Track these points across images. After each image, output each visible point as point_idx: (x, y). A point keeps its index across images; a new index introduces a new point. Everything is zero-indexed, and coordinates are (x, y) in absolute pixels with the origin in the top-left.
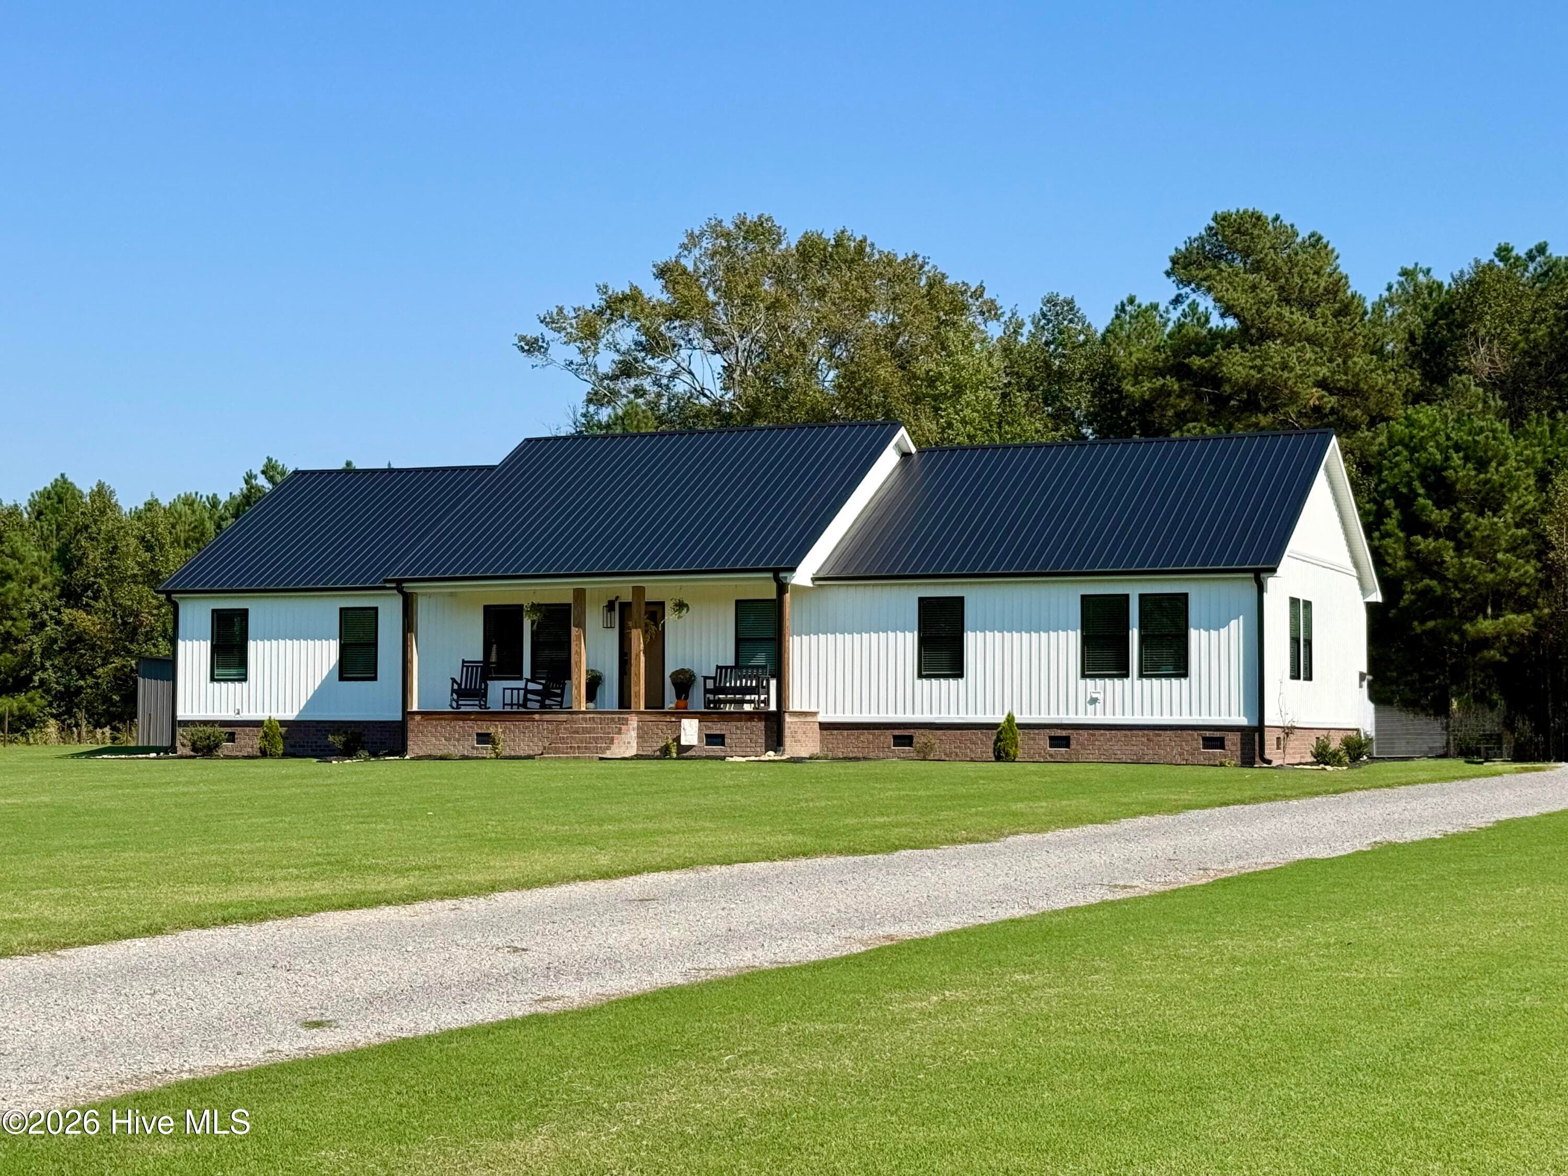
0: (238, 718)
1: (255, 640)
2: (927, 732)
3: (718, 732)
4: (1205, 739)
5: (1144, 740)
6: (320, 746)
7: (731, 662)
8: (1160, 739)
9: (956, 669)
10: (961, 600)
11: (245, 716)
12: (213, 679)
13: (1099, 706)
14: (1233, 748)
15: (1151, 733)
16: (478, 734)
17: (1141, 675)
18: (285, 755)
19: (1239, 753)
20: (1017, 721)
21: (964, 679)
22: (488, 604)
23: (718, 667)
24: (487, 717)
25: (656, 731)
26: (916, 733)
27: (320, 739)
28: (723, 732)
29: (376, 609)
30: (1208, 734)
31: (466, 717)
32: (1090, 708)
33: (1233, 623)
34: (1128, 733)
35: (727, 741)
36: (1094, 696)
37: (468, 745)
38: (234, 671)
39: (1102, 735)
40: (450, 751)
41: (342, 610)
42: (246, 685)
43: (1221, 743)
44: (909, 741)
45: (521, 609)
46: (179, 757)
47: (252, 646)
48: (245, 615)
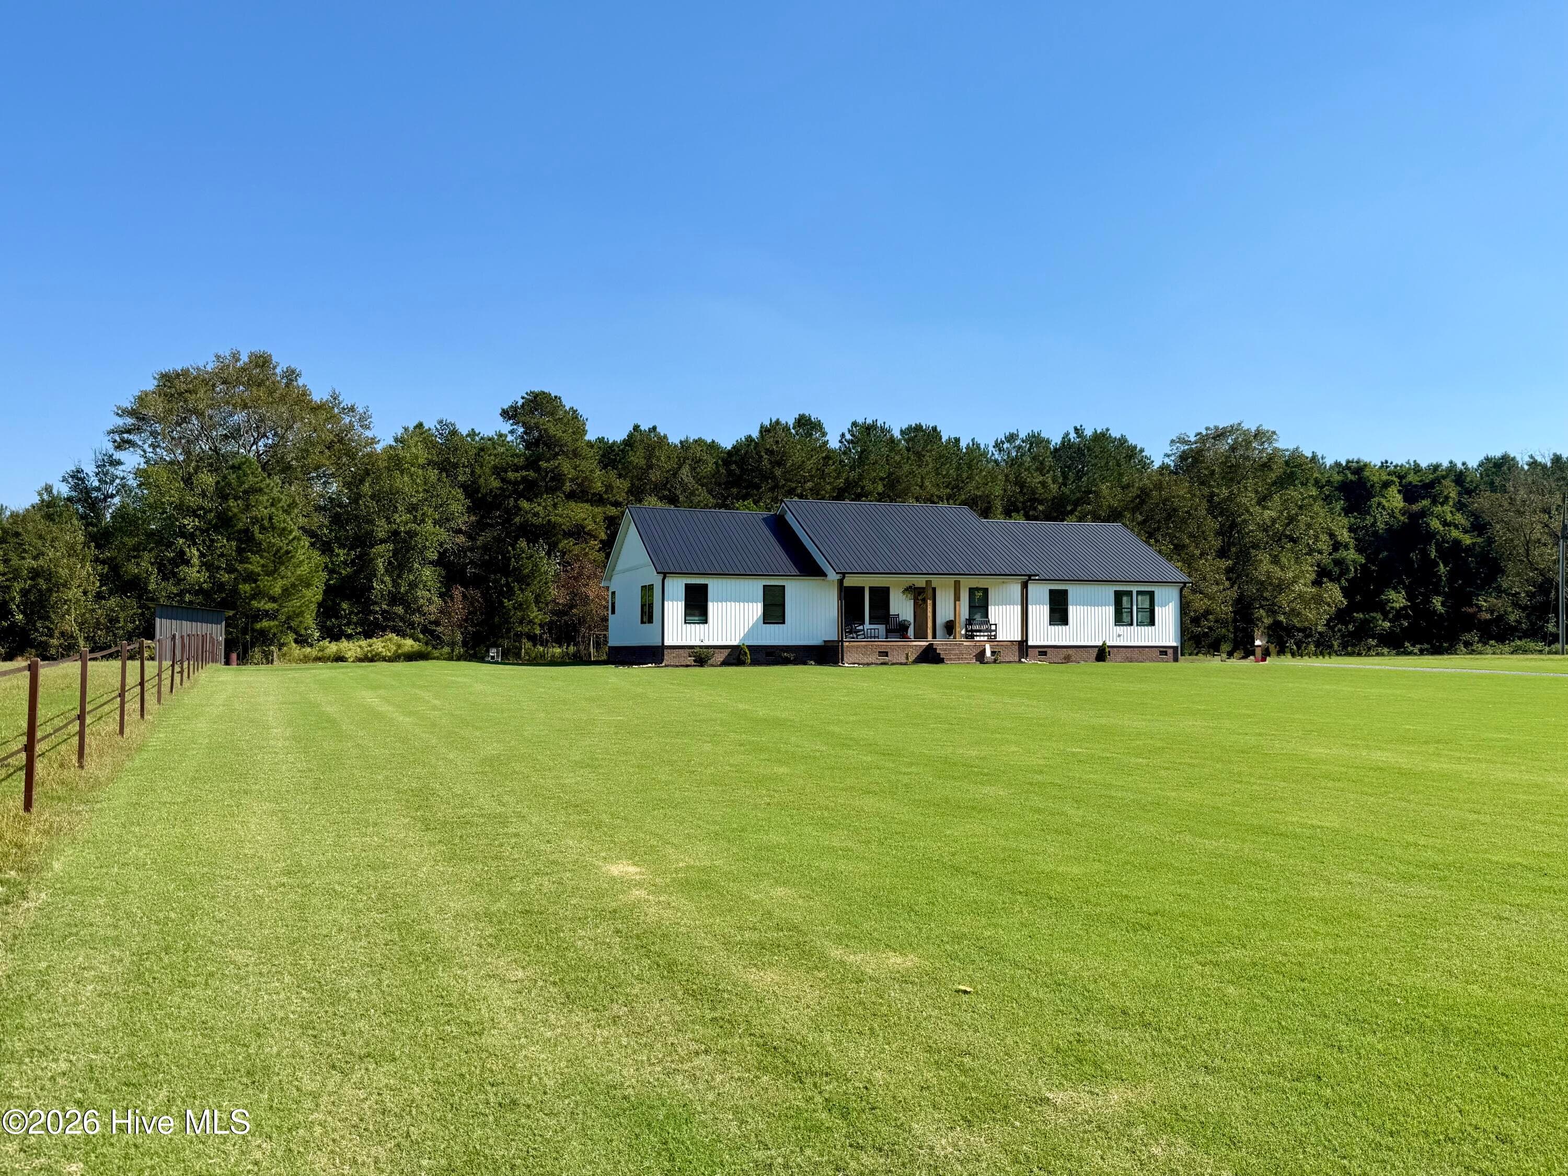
0: (702, 644)
1: (712, 602)
2: (1053, 649)
3: (997, 650)
4: (1160, 652)
5: (1138, 652)
7: (968, 618)
8: (1144, 652)
9: (1065, 621)
10: (1067, 591)
11: (706, 643)
12: (685, 622)
13: (1122, 638)
14: (1170, 655)
15: (1141, 649)
16: (878, 652)
17: (1137, 625)
18: (752, 664)
19: (1172, 657)
20: (1106, 644)
21: (1069, 625)
22: (846, 586)
23: (966, 620)
24: (884, 644)
26: (1048, 650)
28: (999, 650)
29: (784, 587)
30: (1161, 649)
31: (874, 643)
32: (1118, 639)
33: (1171, 604)
34: (1132, 649)
35: (1003, 654)
36: (1120, 633)
37: (876, 658)
38: (698, 618)
39: (1123, 650)
40: (866, 660)
41: (764, 586)
42: (706, 626)
43: (1165, 653)
44: (1045, 653)
45: (863, 589)
46: (666, 666)
47: (710, 605)
48: (704, 587)
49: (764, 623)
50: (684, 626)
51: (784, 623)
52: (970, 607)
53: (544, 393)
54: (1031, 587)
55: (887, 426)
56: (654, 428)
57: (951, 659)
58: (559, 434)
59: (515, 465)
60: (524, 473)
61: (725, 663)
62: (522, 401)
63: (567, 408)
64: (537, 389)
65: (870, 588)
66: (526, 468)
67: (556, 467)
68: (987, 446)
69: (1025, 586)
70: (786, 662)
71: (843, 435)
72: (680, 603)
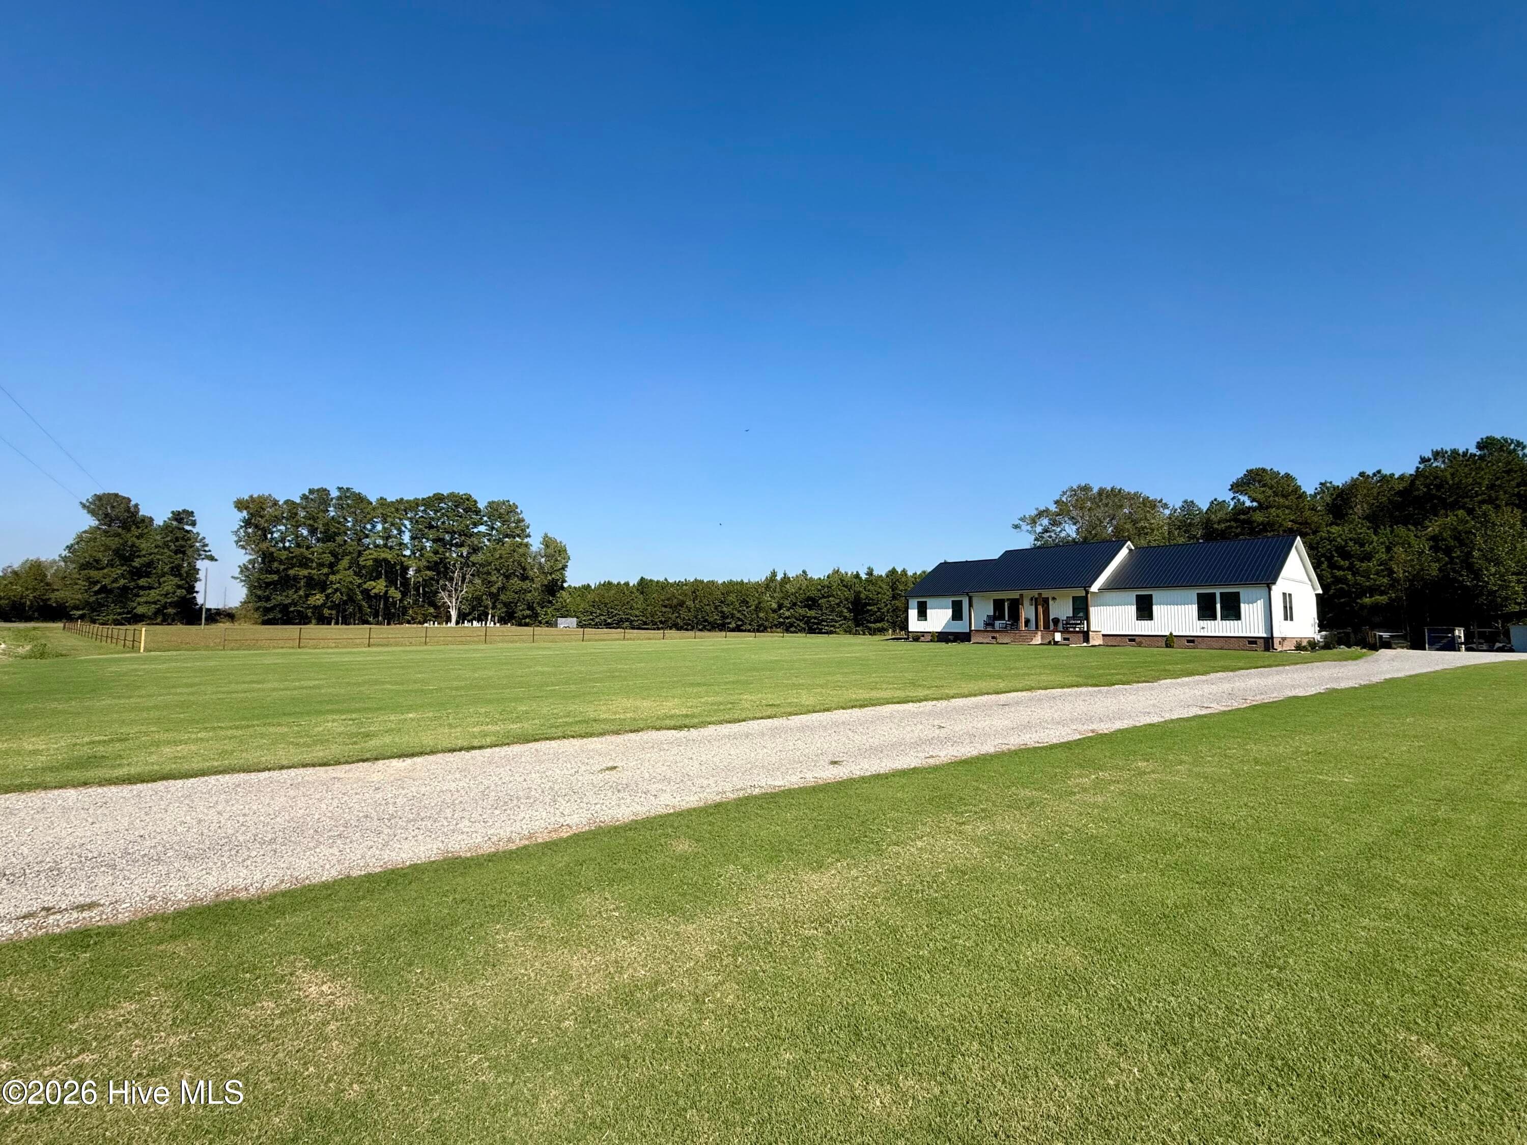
1: (929, 609)
2: (1140, 638)
3: (1067, 637)
5: (1224, 641)
7: (1071, 615)
8: (1231, 641)
9: (1150, 617)
10: (1151, 595)
11: (927, 630)
12: (918, 620)
13: (1205, 630)
14: (1261, 645)
15: (1227, 639)
16: (992, 637)
17: (1222, 619)
20: (1174, 635)
21: (1154, 621)
22: (995, 599)
23: (1067, 617)
24: (994, 631)
25: (1047, 636)
26: (1137, 638)
27: (947, 637)
29: (961, 601)
30: (1250, 640)
31: (988, 631)
32: (1202, 630)
33: (1259, 602)
34: (1218, 639)
35: (1070, 639)
36: (1204, 626)
37: (990, 640)
38: (923, 618)
39: (1207, 639)
41: (953, 601)
42: (927, 622)
43: (1255, 643)
44: (1134, 640)
45: (1004, 600)
46: (907, 641)
48: (926, 602)
49: (953, 620)
51: (958, 620)
52: (1074, 609)
61: (935, 641)
62: (1243, 476)
64: (1250, 470)
65: (1010, 599)
70: (953, 640)
72: (915, 611)
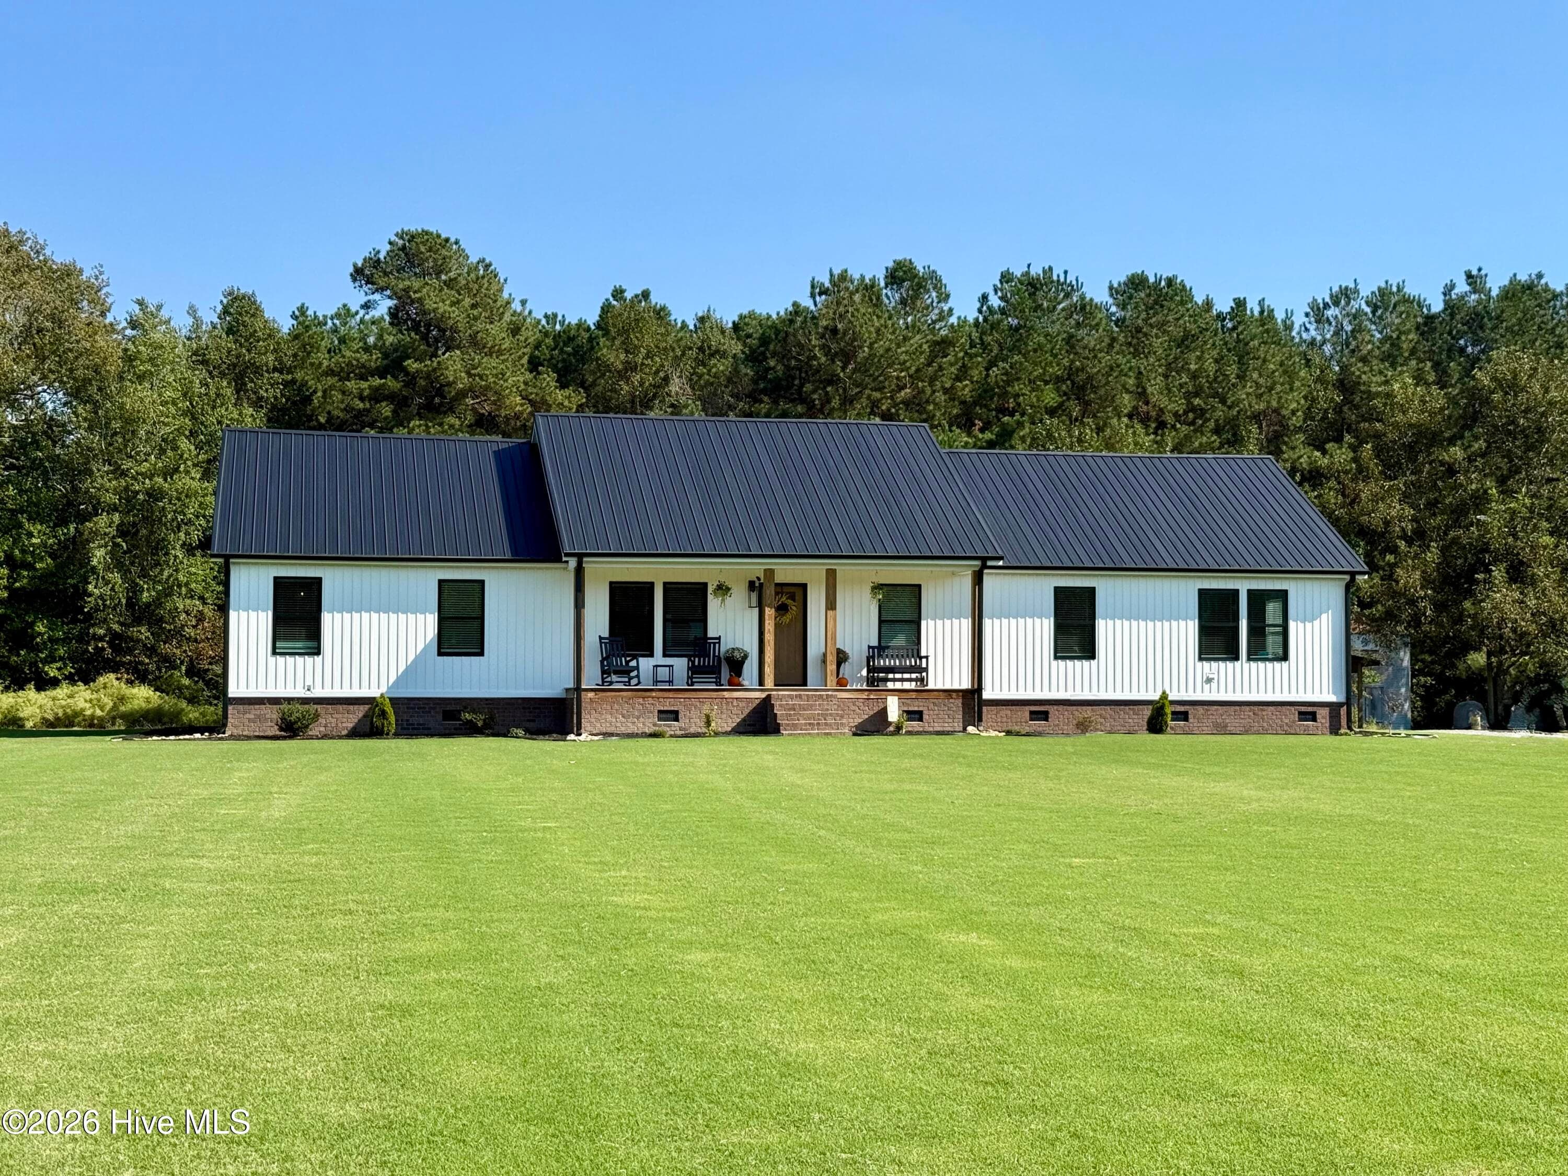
0: (309, 695)
1: (331, 611)
2: (1061, 708)
3: (916, 709)
4: (1300, 713)
5: (1251, 714)
6: (413, 724)
7: (875, 643)
8: (1264, 713)
9: (1089, 652)
10: (1092, 591)
11: (318, 693)
12: (274, 653)
13: (1214, 685)
14: (1323, 721)
15: (1256, 708)
16: (660, 712)
17: (1249, 659)
18: (397, 735)
19: (1328, 725)
20: (1170, 698)
21: (1096, 660)
22: (614, 580)
23: (869, 647)
24: (671, 695)
25: (853, 708)
26: (1052, 709)
27: (411, 717)
28: (921, 709)
29: (482, 583)
30: (1303, 709)
31: (648, 694)
32: (1207, 687)
33: (1324, 616)
34: (1237, 708)
35: (925, 717)
36: (1211, 676)
37: (649, 723)
38: (299, 644)
39: (1216, 710)
40: (632, 729)
41: (441, 582)
42: (318, 659)
43: (1313, 717)
44: (1044, 716)
45: (650, 586)
46: (233, 737)
47: (327, 618)
48: (315, 584)
49: (440, 654)
50: (272, 660)
51: (481, 654)
52: (881, 622)
53: (427, 233)
54: (991, 581)
55: (1071, 278)
56: (646, 295)
57: (795, 727)
58: (443, 308)
59: (363, 366)
60: (377, 382)
61: (359, 732)
62: (388, 247)
63: (473, 259)
64: (414, 227)
65: (665, 584)
66: (382, 372)
67: (434, 370)
68: (1289, 315)
69: (978, 580)
70: (471, 730)
71: (984, 298)
72: (262, 615)
